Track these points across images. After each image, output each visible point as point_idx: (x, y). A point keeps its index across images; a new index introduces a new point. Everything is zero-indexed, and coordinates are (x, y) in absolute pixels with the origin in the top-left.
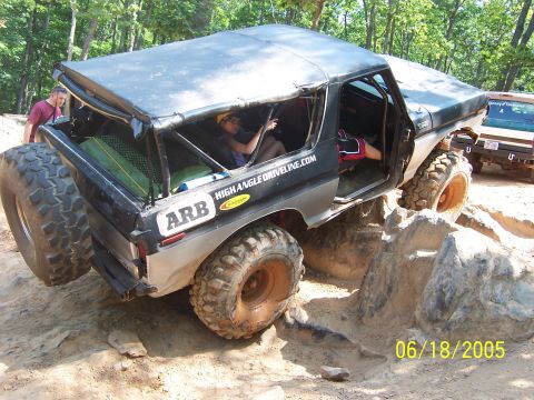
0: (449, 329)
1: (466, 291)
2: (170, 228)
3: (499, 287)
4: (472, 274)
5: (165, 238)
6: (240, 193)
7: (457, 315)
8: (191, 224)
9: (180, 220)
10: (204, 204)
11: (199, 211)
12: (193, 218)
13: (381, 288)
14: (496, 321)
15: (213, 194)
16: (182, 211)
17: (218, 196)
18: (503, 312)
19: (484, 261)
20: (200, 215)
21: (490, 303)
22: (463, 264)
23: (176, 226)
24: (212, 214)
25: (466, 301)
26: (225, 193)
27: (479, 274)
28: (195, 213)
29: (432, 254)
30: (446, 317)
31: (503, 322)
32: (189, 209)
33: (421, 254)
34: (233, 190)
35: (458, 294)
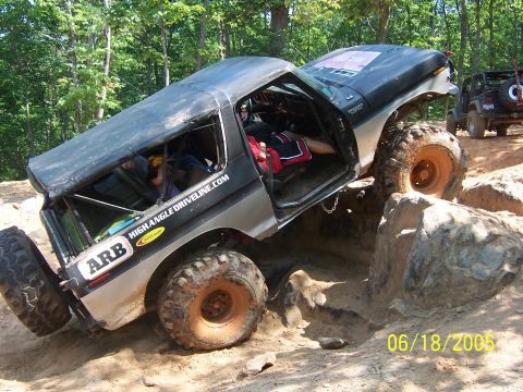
0: (423, 295)
1: (433, 260)
2: (92, 272)
3: (464, 252)
4: (436, 243)
5: (89, 281)
6: (153, 228)
7: (428, 281)
8: (111, 265)
9: (101, 263)
10: (120, 245)
11: (116, 252)
12: (112, 260)
13: (382, 267)
14: (462, 283)
15: (126, 235)
16: (100, 256)
17: (132, 235)
18: (468, 273)
19: (448, 231)
20: (118, 256)
21: (456, 268)
22: (429, 236)
23: (98, 269)
24: (130, 252)
25: (434, 268)
26: (138, 232)
27: (443, 243)
28: (113, 255)
29: (413, 231)
30: (419, 284)
31: (469, 283)
32: (107, 253)
33: (404, 232)
34: (146, 227)
35: (426, 263)
